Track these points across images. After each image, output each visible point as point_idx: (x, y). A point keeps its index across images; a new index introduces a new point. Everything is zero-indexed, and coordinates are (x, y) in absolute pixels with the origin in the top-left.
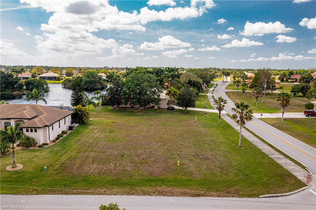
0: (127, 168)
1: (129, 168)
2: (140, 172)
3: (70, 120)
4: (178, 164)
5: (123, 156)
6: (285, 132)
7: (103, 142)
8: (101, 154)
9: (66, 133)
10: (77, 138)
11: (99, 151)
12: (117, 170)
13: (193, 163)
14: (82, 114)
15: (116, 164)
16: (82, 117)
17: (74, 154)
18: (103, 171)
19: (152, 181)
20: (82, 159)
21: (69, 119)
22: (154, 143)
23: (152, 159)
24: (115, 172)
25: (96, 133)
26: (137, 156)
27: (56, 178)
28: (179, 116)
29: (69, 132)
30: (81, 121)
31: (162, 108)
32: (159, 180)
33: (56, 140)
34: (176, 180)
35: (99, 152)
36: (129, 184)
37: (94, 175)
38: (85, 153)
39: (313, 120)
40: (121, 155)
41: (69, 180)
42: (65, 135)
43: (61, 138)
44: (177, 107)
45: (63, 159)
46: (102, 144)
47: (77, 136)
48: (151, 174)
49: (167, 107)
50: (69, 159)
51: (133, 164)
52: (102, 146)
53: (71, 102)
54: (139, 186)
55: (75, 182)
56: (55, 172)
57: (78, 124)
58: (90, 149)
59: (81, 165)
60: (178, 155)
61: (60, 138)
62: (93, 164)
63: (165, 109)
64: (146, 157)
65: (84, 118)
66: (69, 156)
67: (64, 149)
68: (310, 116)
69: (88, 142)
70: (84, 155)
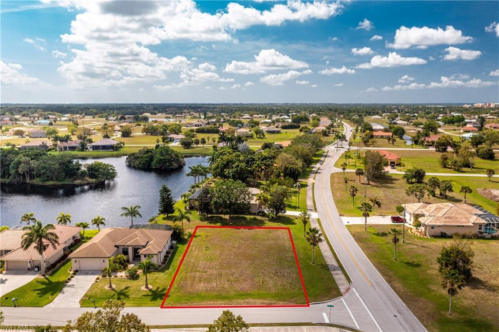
0: (225, 286)
2: (235, 289)
3: (170, 239)
4: (261, 282)
7: (203, 262)
8: (204, 274)
9: (170, 253)
12: (218, 287)
13: (272, 280)
15: (217, 282)
16: (180, 234)
18: (209, 289)
19: (242, 295)
20: (191, 279)
23: (243, 277)
26: (232, 275)
27: (178, 294)
29: (172, 251)
30: (178, 237)
31: (253, 212)
32: (247, 294)
34: (258, 294)
35: (202, 272)
36: (228, 298)
37: (203, 292)
38: (191, 273)
40: (219, 275)
41: (188, 296)
45: (178, 279)
48: (242, 290)
49: (258, 211)
52: (203, 265)
57: (177, 241)
58: (194, 269)
59: (192, 284)
61: (167, 259)
63: (256, 214)
67: (174, 270)
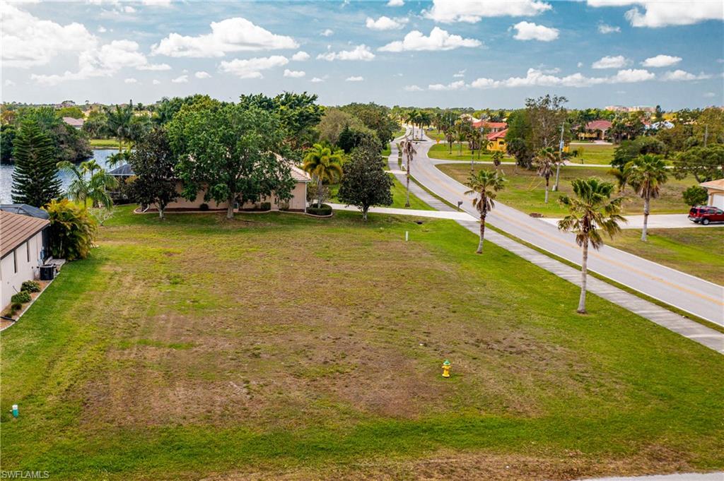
0: (292, 395)
1: (296, 394)
3: (41, 248)
4: (445, 374)
5: (256, 356)
6: (674, 268)
7: (168, 314)
8: (183, 353)
9: (36, 290)
10: (77, 304)
11: (169, 342)
12: (260, 402)
13: (486, 366)
14: (74, 228)
15: (248, 382)
16: (75, 237)
17: (90, 354)
18: (218, 410)
19: (394, 433)
20: (127, 371)
21: (37, 244)
22: (330, 311)
23: (354, 361)
24: (258, 410)
25: (130, 288)
26: (302, 353)
27: (65, 441)
28: (351, 229)
29: (44, 285)
30: (71, 250)
31: (295, 208)
32: (416, 430)
33: (14, 314)
34: (469, 427)
35: (170, 347)
36: (328, 451)
37: (193, 425)
38: (126, 352)
39: (719, 232)
40: (249, 354)
41: (114, 448)
42: (35, 297)
43: (27, 306)
44: (337, 206)
45: (64, 373)
46: (167, 321)
47: (76, 299)
48: (378, 408)
49: (307, 205)
50: (83, 373)
51: (303, 382)
52: (170, 325)
53: (15, 195)
54: (363, 454)
55: (139, 455)
56: (52, 422)
57: (63, 261)
58: (137, 339)
59: (133, 391)
60: (425, 345)
61: (23, 305)
62: (172, 385)
63: (303, 211)
64: (331, 356)
65: (80, 239)
66: (79, 364)
67: (51, 340)
68: (706, 222)
69: (117, 315)
70: (125, 357)
